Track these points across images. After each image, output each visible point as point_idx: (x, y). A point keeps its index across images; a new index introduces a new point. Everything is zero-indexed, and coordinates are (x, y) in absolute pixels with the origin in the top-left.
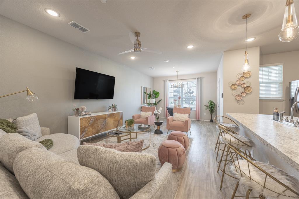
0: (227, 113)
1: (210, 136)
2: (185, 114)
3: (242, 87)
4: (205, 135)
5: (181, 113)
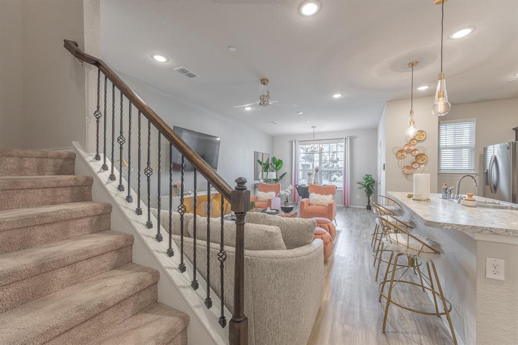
0: (389, 192)
1: (365, 228)
2: (327, 194)
3: (412, 154)
4: (357, 227)
5: (322, 194)
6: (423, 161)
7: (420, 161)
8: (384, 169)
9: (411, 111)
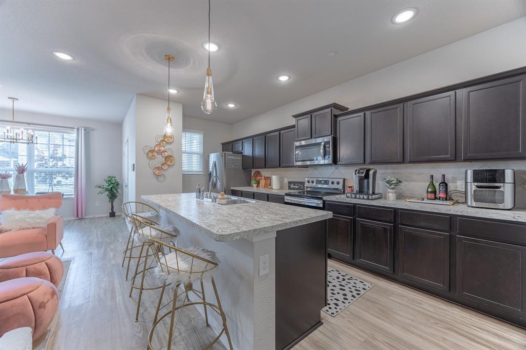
0: (142, 196)
1: (110, 243)
3: (162, 156)
4: (99, 246)
6: (171, 162)
7: (169, 163)
8: (134, 170)
9: (168, 108)
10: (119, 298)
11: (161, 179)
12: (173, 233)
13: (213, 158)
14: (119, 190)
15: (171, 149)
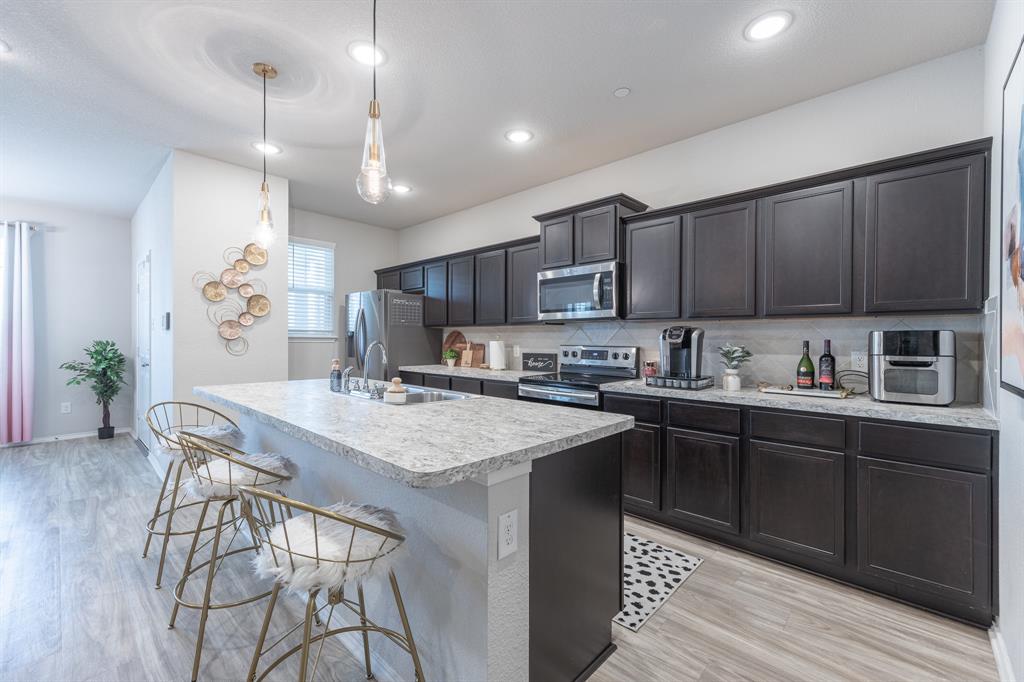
0: (195, 388)
3: (240, 295)
6: (261, 310)
7: (256, 312)
8: (168, 327)
9: (263, 185)
10: (143, 635)
11: (237, 349)
12: (284, 473)
13: (357, 303)
14: (123, 375)
15: (260, 280)
